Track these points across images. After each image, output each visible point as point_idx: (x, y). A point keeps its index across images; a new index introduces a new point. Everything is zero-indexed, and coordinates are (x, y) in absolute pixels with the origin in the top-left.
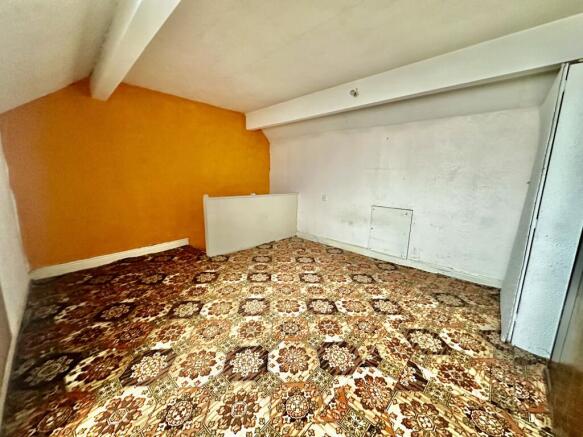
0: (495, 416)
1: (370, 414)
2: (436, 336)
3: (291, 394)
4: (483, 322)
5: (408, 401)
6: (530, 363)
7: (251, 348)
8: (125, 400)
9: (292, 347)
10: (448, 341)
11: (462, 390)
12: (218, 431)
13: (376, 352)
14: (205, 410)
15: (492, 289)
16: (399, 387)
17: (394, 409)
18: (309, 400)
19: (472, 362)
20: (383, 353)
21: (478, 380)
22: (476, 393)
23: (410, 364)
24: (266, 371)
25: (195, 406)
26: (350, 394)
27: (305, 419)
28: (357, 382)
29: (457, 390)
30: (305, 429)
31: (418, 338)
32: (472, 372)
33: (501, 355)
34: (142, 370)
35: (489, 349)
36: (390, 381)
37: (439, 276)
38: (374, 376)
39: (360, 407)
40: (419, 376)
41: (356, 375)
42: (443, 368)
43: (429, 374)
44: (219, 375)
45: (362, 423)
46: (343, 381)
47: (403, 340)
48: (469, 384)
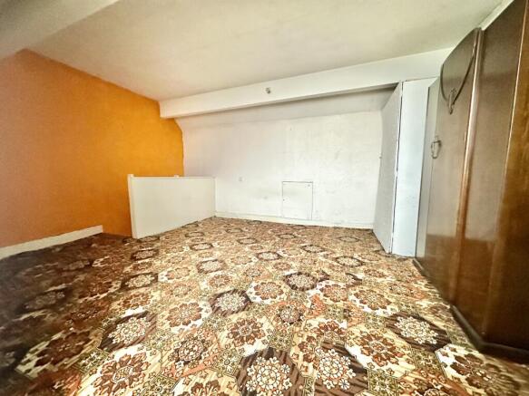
0: (403, 286)
1: (340, 304)
2: (352, 258)
3: (281, 310)
4: (373, 247)
5: (357, 291)
6: (405, 260)
7: (228, 292)
8: (120, 361)
9: (262, 284)
10: (360, 259)
11: (382, 279)
12: (237, 348)
13: (324, 272)
14: (215, 340)
15: (367, 230)
16: (348, 286)
17: (352, 297)
18: (296, 309)
19: (378, 266)
20: (328, 271)
21: (386, 273)
22: (388, 279)
23: (347, 274)
24: (251, 302)
25: (203, 341)
26: (322, 297)
27: (300, 320)
28: (322, 290)
29: (379, 280)
30: (303, 324)
31: (343, 261)
32: (380, 270)
33: (390, 260)
34: (122, 334)
35: (383, 258)
36: (342, 285)
37: (335, 228)
38: (330, 284)
39: (332, 302)
40: (355, 278)
41: (319, 287)
42: (366, 272)
43: (360, 276)
44: (212, 315)
45: (338, 310)
46: (312, 292)
47: (335, 264)
48: (382, 276)
